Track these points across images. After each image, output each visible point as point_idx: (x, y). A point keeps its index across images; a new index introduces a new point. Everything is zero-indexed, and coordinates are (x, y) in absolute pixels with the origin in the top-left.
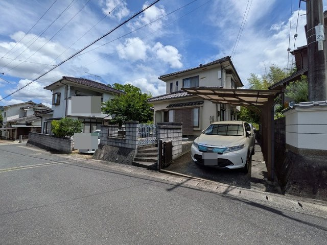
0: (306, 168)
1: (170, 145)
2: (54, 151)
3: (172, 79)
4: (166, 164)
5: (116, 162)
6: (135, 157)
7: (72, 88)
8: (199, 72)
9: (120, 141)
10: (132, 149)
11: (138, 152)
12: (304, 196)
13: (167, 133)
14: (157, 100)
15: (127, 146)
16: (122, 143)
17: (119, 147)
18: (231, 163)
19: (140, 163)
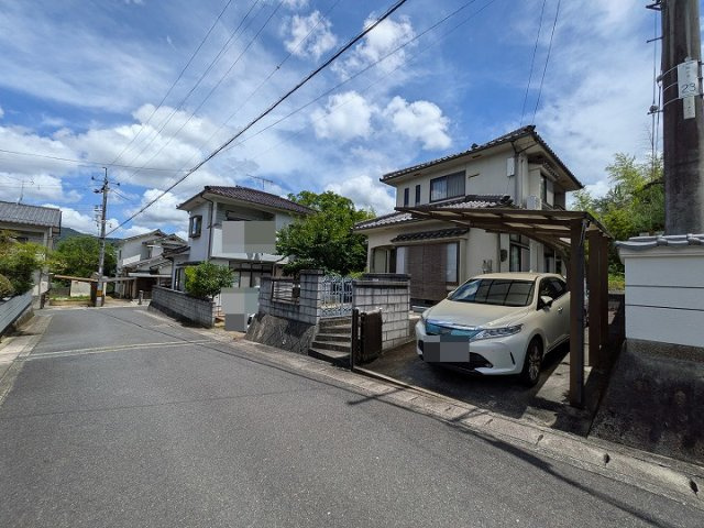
0: (639, 383)
1: (376, 320)
2: (186, 322)
3: (409, 180)
4: (366, 357)
5: (282, 347)
6: (313, 340)
7: (220, 206)
8: (466, 163)
9: (291, 309)
10: (310, 324)
11: (321, 331)
12: (629, 445)
13: (372, 296)
14: (372, 227)
15: (301, 319)
16: (293, 312)
17: (287, 319)
18: (488, 362)
19: (321, 351)
